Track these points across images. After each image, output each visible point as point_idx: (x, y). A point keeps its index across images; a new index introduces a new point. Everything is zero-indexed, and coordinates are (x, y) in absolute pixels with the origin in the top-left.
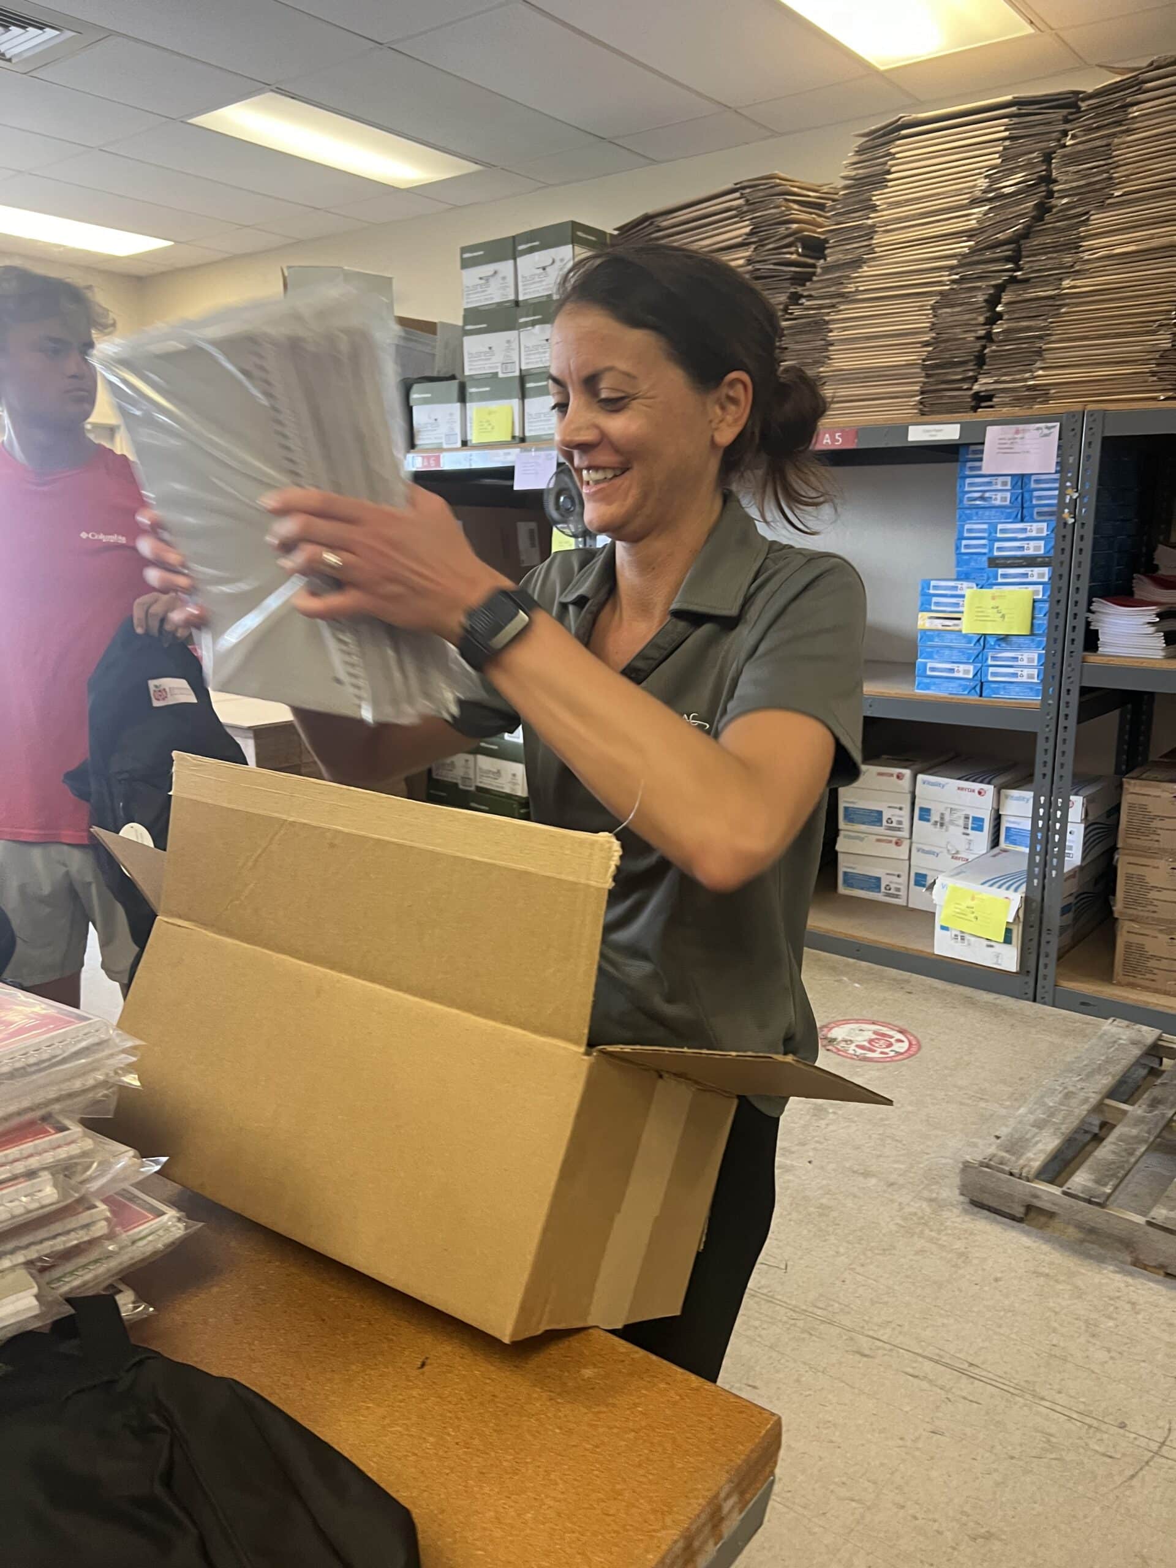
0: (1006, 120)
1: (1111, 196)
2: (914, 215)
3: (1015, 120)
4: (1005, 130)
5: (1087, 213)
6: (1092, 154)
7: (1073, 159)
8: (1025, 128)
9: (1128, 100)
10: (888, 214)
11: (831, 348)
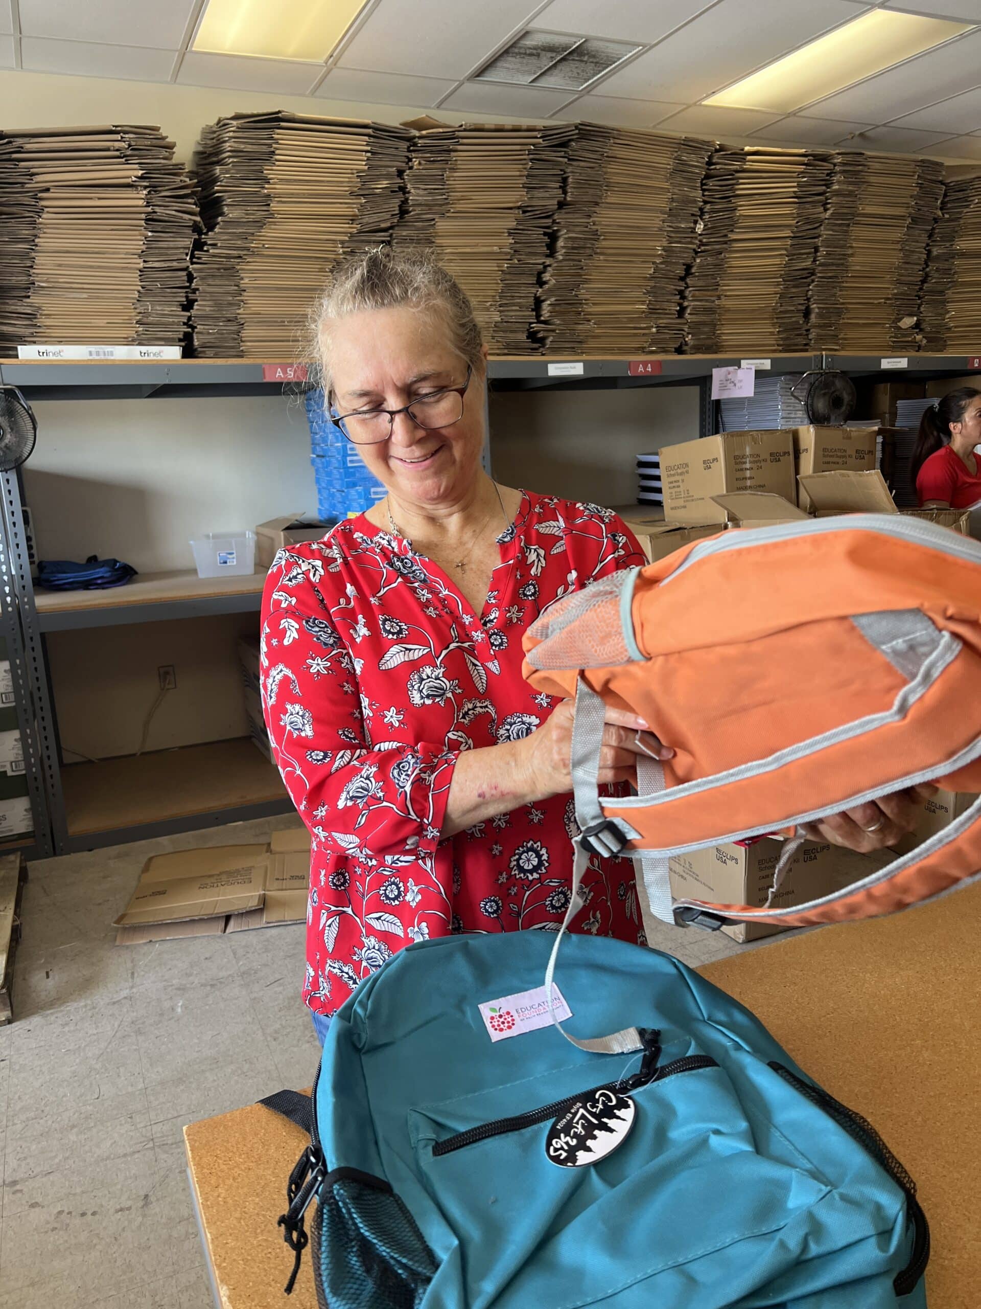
0: (366, 138)
1: (448, 211)
2: (304, 194)
3: (372, 140)
4: (367, 145)
5: (434, 220)
6: (431, 179)
7: (419, 179)
8: (380, 147)
9: (451, 147)
10: (280, 188)
11: (245, 294)
